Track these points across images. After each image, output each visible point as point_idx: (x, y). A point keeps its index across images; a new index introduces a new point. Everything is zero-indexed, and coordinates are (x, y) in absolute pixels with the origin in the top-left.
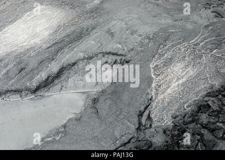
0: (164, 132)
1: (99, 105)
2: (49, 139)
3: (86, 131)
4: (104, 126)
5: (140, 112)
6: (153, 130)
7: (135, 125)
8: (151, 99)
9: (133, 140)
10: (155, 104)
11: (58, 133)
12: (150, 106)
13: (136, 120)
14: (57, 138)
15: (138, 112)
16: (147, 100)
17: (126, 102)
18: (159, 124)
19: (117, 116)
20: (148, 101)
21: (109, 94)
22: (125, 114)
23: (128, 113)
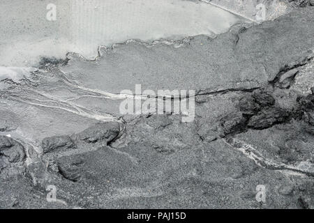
0: (298, 99)
1: (243, 36)
2: (167, 43)
3: (211, 55)
4: (233, 60)
5: (286, 66)
6: (287, 92)
7: (270, 76)
8: (309, 60)
9: (256, 91)
10: (311, 67)
11: (181, 42)
12: (303, 67)
13: (275, 72)
14: (176, 47)
15: (283, 66)
16: (303, 58)
17: (278, 47)
18: (300, 90)
19: (257, 57)
20: (305, 60)
21: (263, 29)
22: (267, 59)
23: (271, 60)
